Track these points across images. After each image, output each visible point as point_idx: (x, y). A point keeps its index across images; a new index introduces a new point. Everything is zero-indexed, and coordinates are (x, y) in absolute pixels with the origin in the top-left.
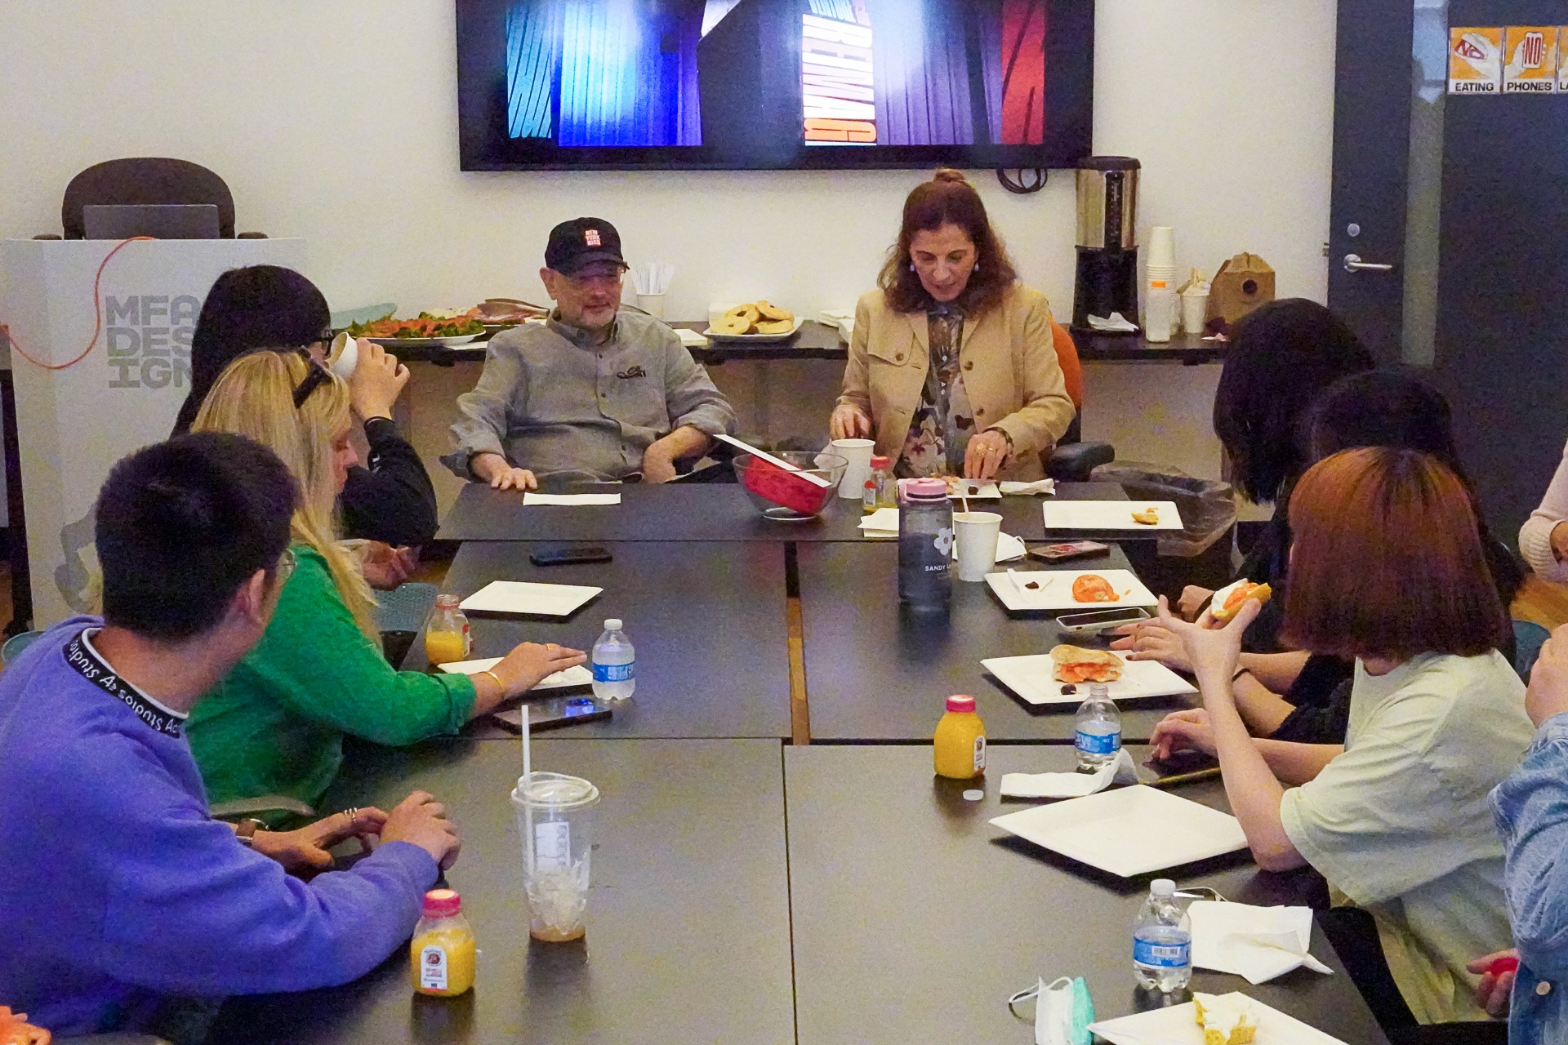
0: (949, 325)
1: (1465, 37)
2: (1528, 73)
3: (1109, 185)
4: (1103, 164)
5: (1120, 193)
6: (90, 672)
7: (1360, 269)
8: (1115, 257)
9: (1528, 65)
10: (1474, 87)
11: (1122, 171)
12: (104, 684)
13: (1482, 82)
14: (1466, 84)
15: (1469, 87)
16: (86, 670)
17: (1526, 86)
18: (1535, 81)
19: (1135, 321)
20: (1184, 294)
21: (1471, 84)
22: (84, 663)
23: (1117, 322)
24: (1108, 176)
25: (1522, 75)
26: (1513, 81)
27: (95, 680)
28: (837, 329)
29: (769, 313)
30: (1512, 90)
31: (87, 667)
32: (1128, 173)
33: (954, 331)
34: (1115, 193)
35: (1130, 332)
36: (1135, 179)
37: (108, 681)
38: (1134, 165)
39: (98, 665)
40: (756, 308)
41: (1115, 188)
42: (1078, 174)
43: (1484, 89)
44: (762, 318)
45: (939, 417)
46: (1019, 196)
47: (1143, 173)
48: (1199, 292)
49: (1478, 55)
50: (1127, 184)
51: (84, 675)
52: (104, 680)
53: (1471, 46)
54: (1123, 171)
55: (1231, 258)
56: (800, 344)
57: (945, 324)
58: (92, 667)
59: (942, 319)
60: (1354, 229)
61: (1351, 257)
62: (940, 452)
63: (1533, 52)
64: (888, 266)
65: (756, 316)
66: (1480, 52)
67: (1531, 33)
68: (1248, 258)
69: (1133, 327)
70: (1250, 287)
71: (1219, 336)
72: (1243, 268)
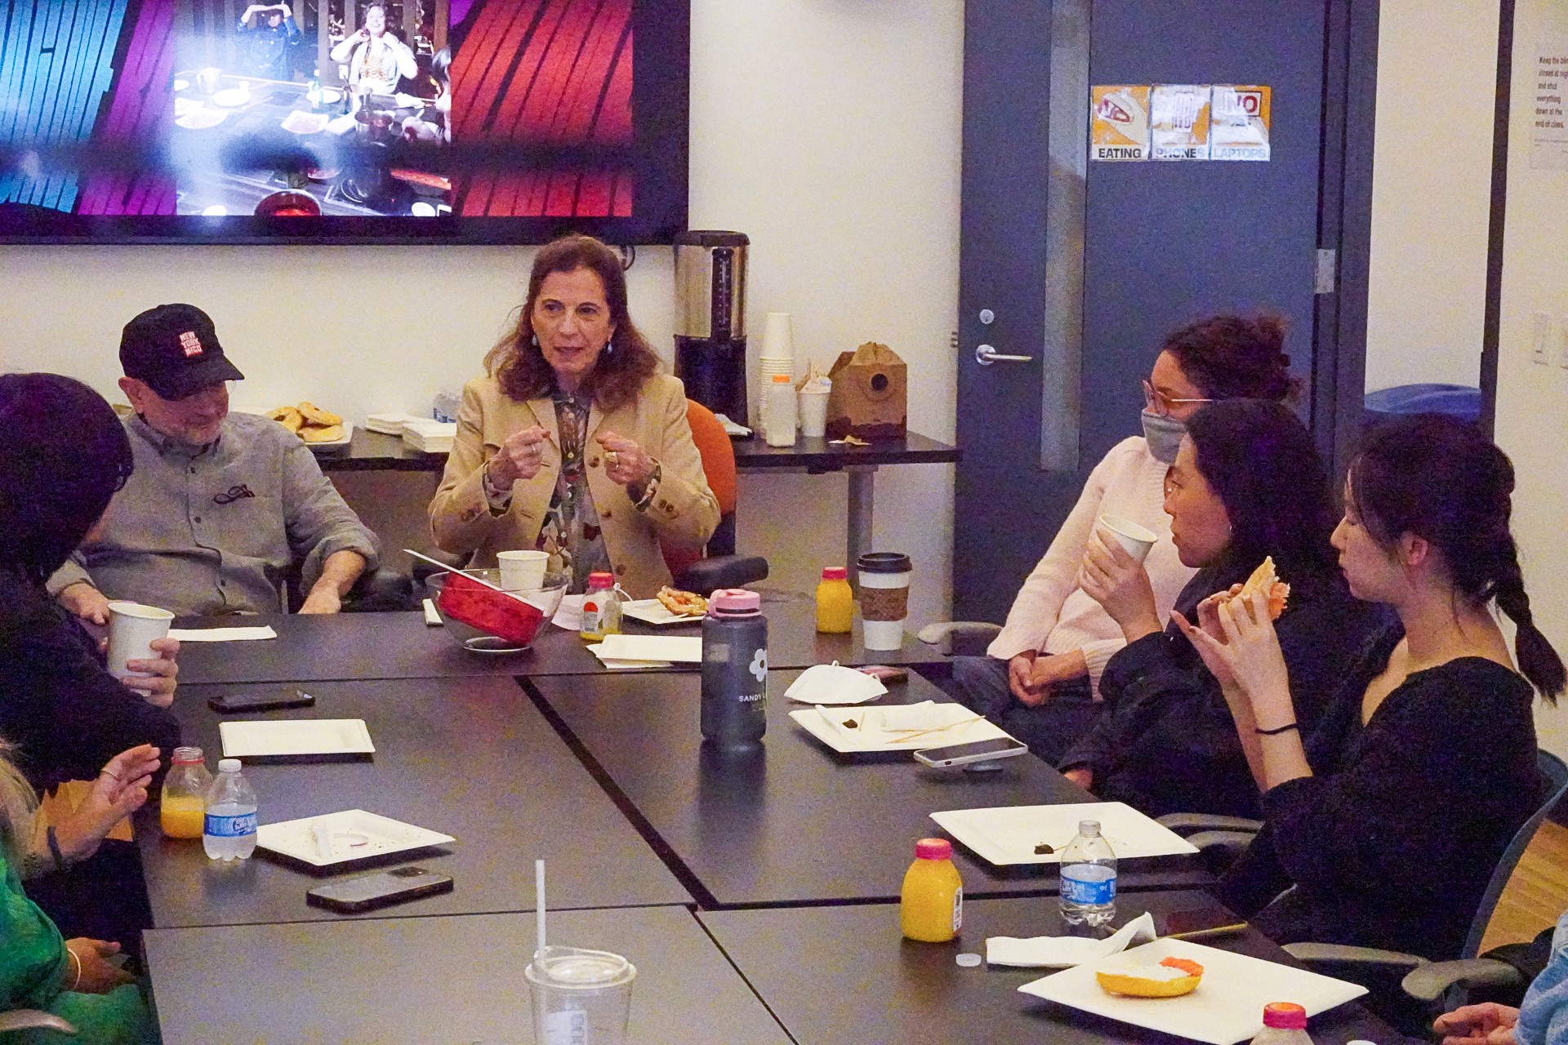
0: (576, 417)
1: (1109, 97)
2: (1180, 136)
3: (716, 263)
4: (706, 239)
5: (729, 272)
7: (996, 361)
8: (723, 347)
9: (1179, 128)
10: (1119, 153)
11: (729, 247)
13: (1128, 147)
14: (1110, 150)
15: (1114, 152)
17: (1177, 154)
19: (743, 422)
20: (803, 390)
21: (1116, 150)
24: (714, 252)
25: (1173, 141)
26: (1163, 146)
28: (399, 437)
29: (313, 417)
30: (1162, 157)
32: (737, 250)
33: (581, 424)
34: (723, 273)
35: (744, 436)
36: (743, 257)
38: (742, 241)
40: (298, 412)
41: (723, 266)
42: (676, 253)
43: (1130, 156)
44: (305, 423)
45: (562, 522)
47: (751, 249)
48: (820, 388)
49: (1124, 117)
50: (736, 260)
53: (1116, 106)
54: (731, 248)
55: (854, 349)
56: (355, 454)
57: (572, 415)
59: (567, 410)
60: (986, 315)
61: (983, 348)
62: (565, 565)
64: (506, 342)
65: (299, 421)
66: (1126, 114)
67: (1182, 93)
68: (875, 348)
69: (744, 431)
70: (879, 382)
71: (849, 439)
72: (871, 360)
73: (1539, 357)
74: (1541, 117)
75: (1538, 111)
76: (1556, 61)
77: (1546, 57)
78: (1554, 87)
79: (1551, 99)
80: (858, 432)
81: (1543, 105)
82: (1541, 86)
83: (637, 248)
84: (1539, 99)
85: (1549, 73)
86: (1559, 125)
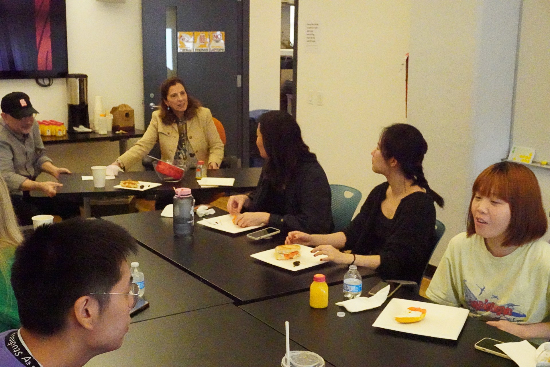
1: (182, 35)
2: (202, 46)
3: (80, 83)
4: (76, 76)
5: (84, 86)
6: (17, 353)
7: (155, 108)
8: (83, 107)
9: (201, 44)
10: (186, 50)
11: (83, 78)
12: (24, 360)
13: (188, 49)
14: (183, 49)
16: (15, 351)
17: (201, 50)
18: (203, 48)
19: (89, 128)
22: (16, 347)
23: (82, 129)
24: (79, 80)
25: (199, 47)
26: (197, 48)
27: (19, 358)
30: (197, 51)
31: (16, 350)
32: (85, 79)
33: (184, 127)
34: (82, 86)
35: (89, 132)
36: (87, 81)
37: (27, 359)
38: (86, 76)
39: (22, 349)
41: (82, 84)
42: (67, 80)
46: (42, 87)
47: (89, 79)
48: (110, 117)
49: (186, 40)
50: (85, 82)
51: (13, 354)
52: (24, 358)
53: (184, 37)
58: (19, 349)
60: (152, 95)
61: (151, 104)
63: (202, 40)
67: (202, 34)
68: (125, 106)
69: (90, 130)
70: (127, 115)
71: (121, 131)
72: (124, 109)
73: (311, 103)
74: (308, 40)
75: (307, 38)
76: (312, 24)
77: (309, 23)
78: (312, 31)
79: (311, 34)
80: (123, 129)
81: (309, 36)
82: (308, 31)
83: (53, 79)
84: (307, 34)
85: (311, 28)
86: (314, 41)
